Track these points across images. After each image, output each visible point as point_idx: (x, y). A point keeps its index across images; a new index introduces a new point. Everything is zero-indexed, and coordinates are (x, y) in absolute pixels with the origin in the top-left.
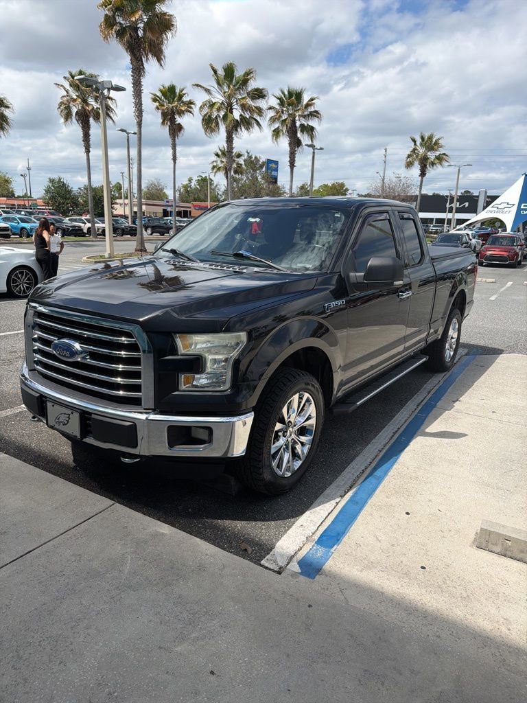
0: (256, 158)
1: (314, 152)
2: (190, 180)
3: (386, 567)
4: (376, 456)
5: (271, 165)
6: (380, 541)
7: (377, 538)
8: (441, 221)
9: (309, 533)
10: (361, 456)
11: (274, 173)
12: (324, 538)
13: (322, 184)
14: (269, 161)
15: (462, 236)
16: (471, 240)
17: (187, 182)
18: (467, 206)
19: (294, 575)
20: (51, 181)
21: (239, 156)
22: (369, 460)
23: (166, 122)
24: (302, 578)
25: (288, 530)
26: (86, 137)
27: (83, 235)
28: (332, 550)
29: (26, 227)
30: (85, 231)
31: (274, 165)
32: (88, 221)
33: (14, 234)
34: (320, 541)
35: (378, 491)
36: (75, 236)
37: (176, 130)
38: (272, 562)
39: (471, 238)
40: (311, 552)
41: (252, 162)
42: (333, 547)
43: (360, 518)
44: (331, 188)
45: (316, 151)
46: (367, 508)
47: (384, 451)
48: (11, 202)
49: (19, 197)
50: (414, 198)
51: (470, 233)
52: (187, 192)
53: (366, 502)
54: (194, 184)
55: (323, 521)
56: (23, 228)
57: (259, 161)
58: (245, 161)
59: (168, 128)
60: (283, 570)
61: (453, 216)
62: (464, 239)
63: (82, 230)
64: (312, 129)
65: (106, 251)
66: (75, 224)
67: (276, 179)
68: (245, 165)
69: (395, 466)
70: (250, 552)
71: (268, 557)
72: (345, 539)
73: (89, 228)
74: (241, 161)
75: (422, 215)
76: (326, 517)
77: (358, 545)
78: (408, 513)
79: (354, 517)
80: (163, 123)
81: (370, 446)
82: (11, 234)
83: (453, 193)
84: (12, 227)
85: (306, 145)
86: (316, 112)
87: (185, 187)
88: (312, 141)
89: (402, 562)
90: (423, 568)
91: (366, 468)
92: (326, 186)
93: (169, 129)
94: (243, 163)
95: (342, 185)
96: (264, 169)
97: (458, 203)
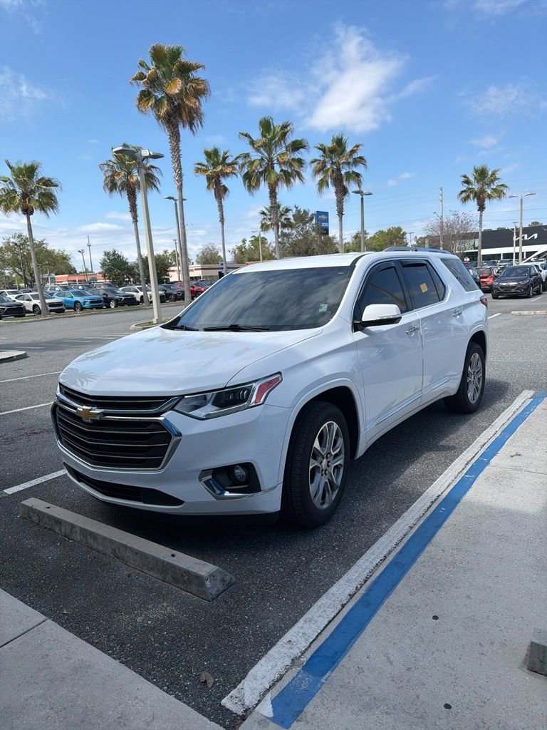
0: (304, 211)
1: (362, 199)
2: (244, 241)
3: (394, 707)
4: (405, 535)
5: (322, 216)
6: (391, 663)
7: (388, 658)
8: (508, 256)
9: (296, 652)
10: (385, 536)
11: (324, 225)
12: (316, 660)
13: (377, 231)
14: (319, 213)
15: (531, 267)
16: (541, 271)
17: (241, 244)
18: (536, 237)
19: (264, 721)
20: (107, 254)
21: (287, 210)
22: (395, 541)
23: (211, 185)
24: (273, 726)
25: (270, 649)
26: (133, 208)
27: (138, 303)
28: (323, 680)
29: (80, 301)
30: (138, 299)
31: (324, 217)
32: (141, 289)
33: (67, 308)
34: (308, 667)
35: (399, 586)
36: (129, 305)
37: (221, 192)
38: (237, 700)
39: (541, 269)
40: (294, 683)
41: (301, 216)
42: (324, 674)
43: (369, 627)
44: (387, 234)
45: (364, 197)
46: (382, 612)
47: (416, 528)
48: (72, 278)
49: (81, 273)
50: (475, 235)
51: (539, 264)
52: (242, 253)
53: (381, 603)
54: (248, 244)
55: (320, 634)
56: (77, 302)
57: (308, 214)
58: (293, 216)
59: (213, 191)
60: (251, 713)
61: (521, 249)
62: (533, 272)
63: (134, 299)
64: (358, 175)
65: (153, 318)
66: (127, 293)
67: (326, 231)
68: (295, 220)
69: (427, 548)
70: (210, 686)
71: (234, 692)
72: (345, 661)
73: (142, 297)
74: (290, 215)
75: (485, 252)
76: (325, 627)
77: (360, 670)
78: (435, 618)
79: (361, 627)
80: (208, 187)
81: (399, 521)
82: (64, 308)
83: (518, 225)
84: (66, 301)
85: (353, 192)
86: (361, 158)
87: (240, 248)
88: (359, 186)
89: (418, 697)
90: (447, 706)
91: (390, 553)
92: (382, 232)
93: (215, 192)
94: (292, 218)
95: (399, 229)
96: (314, 222)
97: (526, 236)
